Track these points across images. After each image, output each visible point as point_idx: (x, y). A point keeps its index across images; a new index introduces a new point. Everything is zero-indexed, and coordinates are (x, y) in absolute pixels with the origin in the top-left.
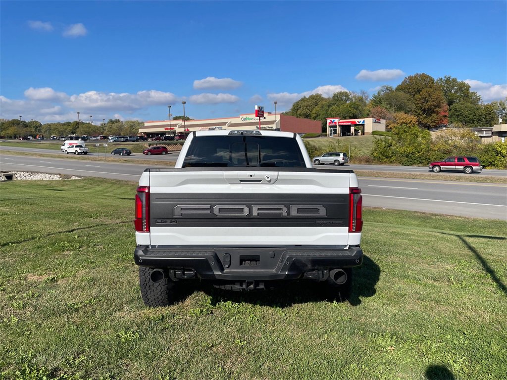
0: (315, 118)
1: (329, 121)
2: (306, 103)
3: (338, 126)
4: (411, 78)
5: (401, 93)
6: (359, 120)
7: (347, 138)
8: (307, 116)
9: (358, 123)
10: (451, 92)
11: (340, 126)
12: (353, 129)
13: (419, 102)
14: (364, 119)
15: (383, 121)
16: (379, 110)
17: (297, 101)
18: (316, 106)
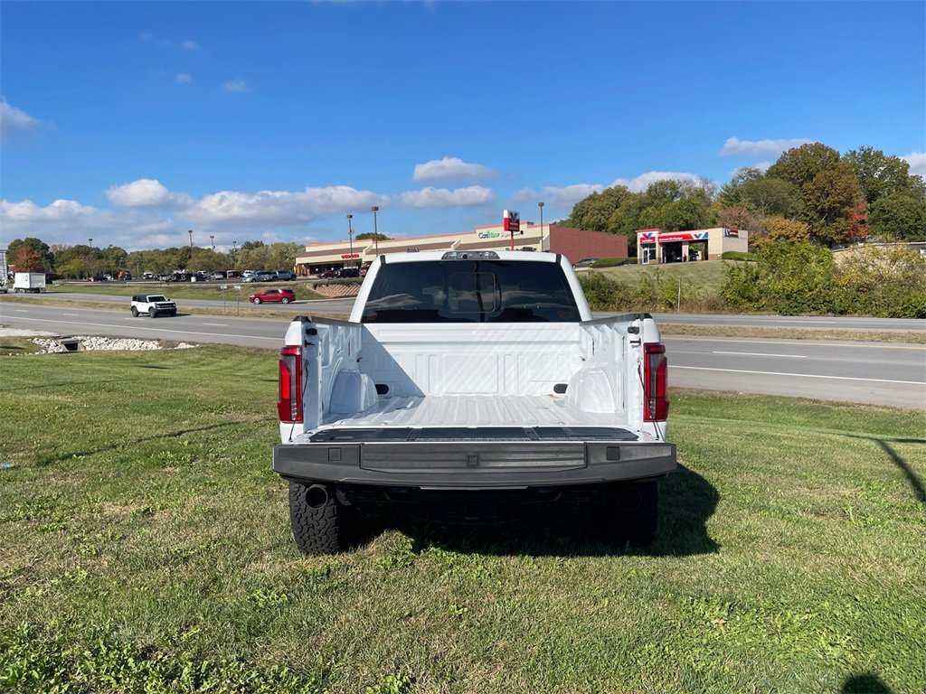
0: (614, 231)
1: (640, 235)
2: (597, 204)
3: (657, 245)
4: (793, 153)
5: (777, 182)
6: (697, 232)
7: (677, 266)
8: (600, 228)
9: (695, 239)
10: (872, 177)
11: (661, 244)
12: (685, 249)
13: (811, 197)
14: (706, 231)
15: (743, 234)
16: (735, 213)
17: (581, 200)
18: (617, 208)
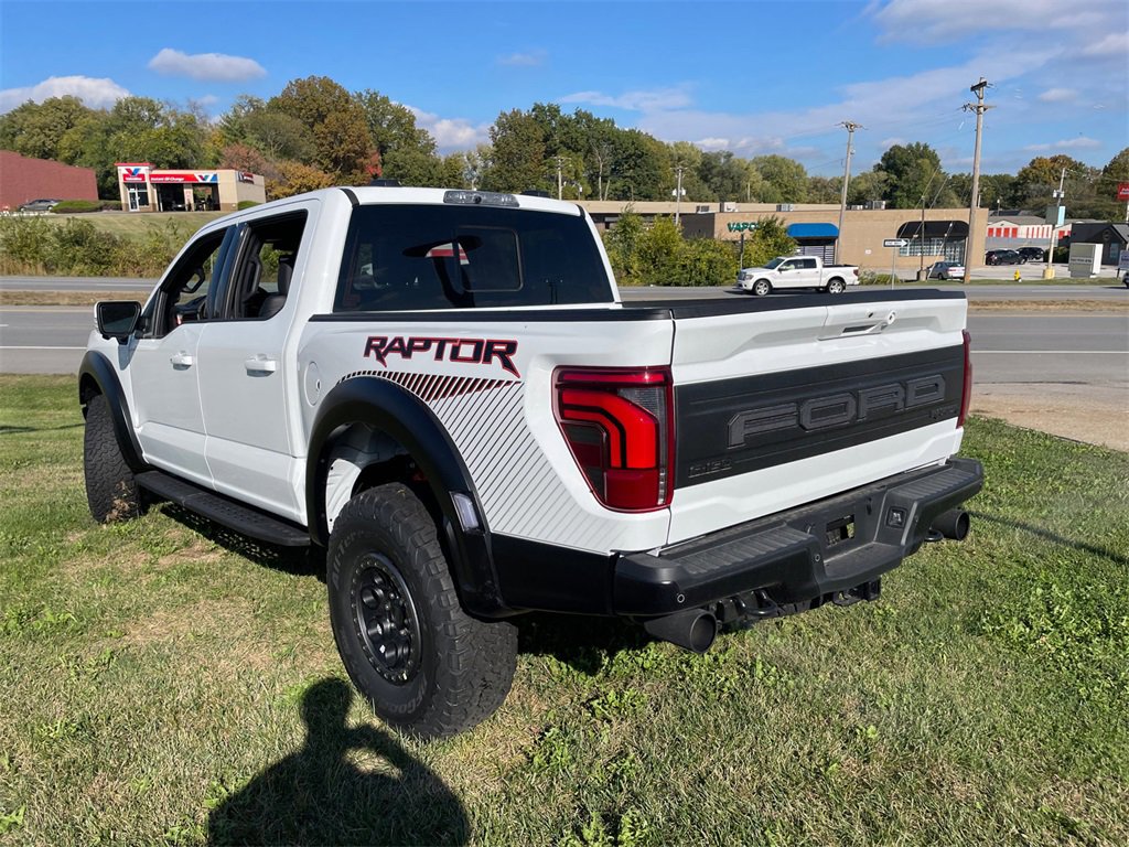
0: (70, 161)
1: (122, 170)
2: (38, 120)
3: (149, 185)
4: (301, 85)
5: (281, 117)
6: (204, 173)
7: (182, 217)
8: (46, 155)
9: (201, 181)
10: (381, 125)
11: (154, 185)
12: (188, 194)
13: (324, 142)
14: (214, 172)
15: (259, 179)
16: (243, 152)
17: (9, 111)
18: (67, 128)
